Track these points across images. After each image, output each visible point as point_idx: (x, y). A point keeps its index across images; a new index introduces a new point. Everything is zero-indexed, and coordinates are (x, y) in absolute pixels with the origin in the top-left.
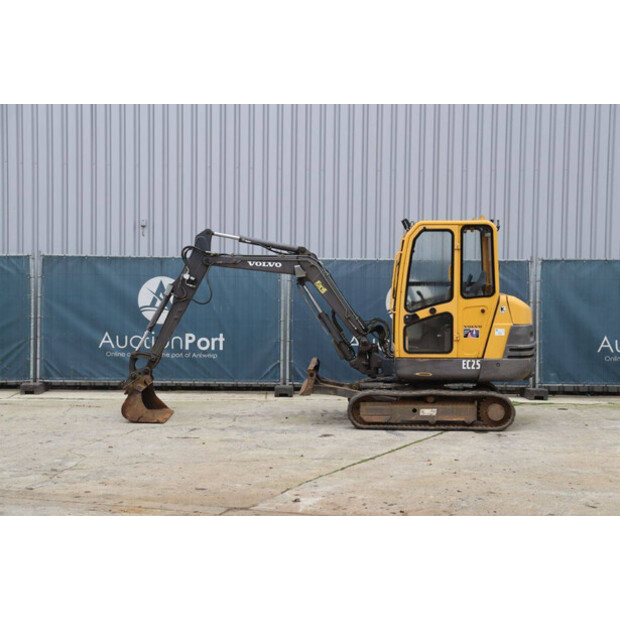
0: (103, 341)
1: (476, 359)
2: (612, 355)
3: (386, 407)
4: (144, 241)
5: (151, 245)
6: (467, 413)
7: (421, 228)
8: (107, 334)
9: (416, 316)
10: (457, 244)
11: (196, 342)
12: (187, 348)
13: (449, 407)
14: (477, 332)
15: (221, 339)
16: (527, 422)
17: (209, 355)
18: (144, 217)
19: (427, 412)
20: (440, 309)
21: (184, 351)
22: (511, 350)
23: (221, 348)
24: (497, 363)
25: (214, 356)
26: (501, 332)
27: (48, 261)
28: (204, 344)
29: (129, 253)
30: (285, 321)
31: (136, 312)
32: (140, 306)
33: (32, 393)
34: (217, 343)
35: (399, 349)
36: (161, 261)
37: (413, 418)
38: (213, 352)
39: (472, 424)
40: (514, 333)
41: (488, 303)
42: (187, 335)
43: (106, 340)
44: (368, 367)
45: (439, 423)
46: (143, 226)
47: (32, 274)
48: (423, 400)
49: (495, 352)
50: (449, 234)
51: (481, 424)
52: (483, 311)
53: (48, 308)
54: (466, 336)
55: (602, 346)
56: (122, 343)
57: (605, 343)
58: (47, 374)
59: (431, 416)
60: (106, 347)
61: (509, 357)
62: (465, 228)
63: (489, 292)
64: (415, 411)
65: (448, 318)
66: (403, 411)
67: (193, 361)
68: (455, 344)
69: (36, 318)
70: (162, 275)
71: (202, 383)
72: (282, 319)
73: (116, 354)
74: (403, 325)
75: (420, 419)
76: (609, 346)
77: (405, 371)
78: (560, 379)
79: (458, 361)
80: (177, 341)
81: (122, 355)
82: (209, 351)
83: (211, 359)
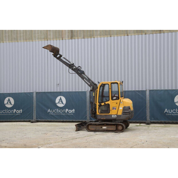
0: (48, 111)
1: (115, 115)
2: (168, 113)
3: (95, 126)
4: (58, 88)
5: (60, 89)
6: (114, 128)
7: (102, 84)
8: (49, 109)
9: (101, 104)
10: (110, 87)
11: (68, 111)
12: (66, 112)
13: (109, 126)
14: (116, 108)
15: (74, 110)
17: (71, 114)
18: (58, 82)
19: (104, 128)
20: (107, 103)
21: (66, 113)
22: (124, 112)
23: (74, 112)
24: (120, 116)
25: (72, 114)
26: (121, 108)
27: (37, 93)
28: (70, 111)
29: (55, 91)
30: (88, 106)
31: (55, 104)
32: (56, 103)
33: (33, 123)
34: (73, 111)
35: (98, 113)
36: (60, 92)
37: (101, 129)
38: (72, 113)
39: (115, 130)
40: (124, 108)
41: (118, 101)
42: (66, 109)
43: (49, 111)
44: (95, 117)
45: (107, 130)
46: (58, 85)
47: (34, 96)
48: (104, 125)
49: (120, 113)
50: (108, 85)
52: (117, 103)
53: (37, 104)
54: (113, 109)
55: (165, 111)
56: (52, 111)
57: (166, 110)
58: (37, 118)
59: (105, 129)
60: (49, 112)
61: (123, 114)
62: (112, 83)
63: (118, 98)
64: (101, 127)
65: (109, 105)
66: (98, 128)
67: (67, 115)
68: (110, 111)
69: (35, 106)
70: (61, 96)
71: (71, 120)
72: (87, 105)
73: (51, 114)
74: (98, 107)
75: (103, 130)
76: (167, 111)
77: (99, 118)
78: (155, 119)
79: (111, 115)
80: (64, 111)
81: (53, 114)
82: (71, 113)
83: (72, 115)
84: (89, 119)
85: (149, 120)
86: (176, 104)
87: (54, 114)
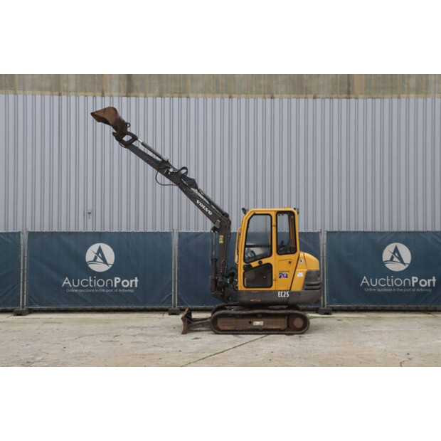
0: (65, 283)
1: (286, 291)
2: (369, 288)
3: (233, 320)
4: (90, 222)
5: (94, 224)
6: (281, 323)
7: (253, 213)
8: (67, 279)
9: (251, 266)
10: (274, 223)
11: (121, 283)
12: (115, 286)
13: (270, 320)
14: (287, 275)
15: (136, 280)
16: (318, 329)
17: (129, 290)
18: (90, 208)
19: (258, 323)
20: (265, 261)
21: (114, 288)
22: (307, 285)
23: (136, 286)
24: (299, 293)
25: (132, 291)
26: (300, 275)
27: (32, 235)
28: (125, 283)
29: (81, 229)
30: (175, 269)
31: (85, 265)
32: (87, 261)
33: (21, 315)
34: (134, 283)
35: (241, 286)
36: (100, 234)
37: (250, 327)
38: (131, 288)
39: (284, 330)
40: (309, 275)
41: (293, 257)
42: (116, 278)
43: (66, 282)
44: (223, 296)
45: (265, 330)
46: (89, 213)
47: (22, 243)
48: (256, 316)
49: (298, 286)
50: (269, 217)
51: (290, 330)
52: (290, 262)
53: (31, 263)
54: (280, 277)
55: (363, 282)
56: (76, 284)
57: (365, 280)
58: (30, 303)
59: (260, 326)
60: (66, 286)
61: (306, 289)
62: (279, 213)
63: (293, 251)
64: (250, 322)
65: (269, 266)
66: (243, 323)
67: (118, 293)
68: (274, 282)
69: (24, 270)
70: (100, 242)
71: (125, 307)
73: (73, 290)
74: (243, 271)
75: (253, 328)
76: (367, 282)
77: (244, 299)
78: (339, 302)
79: (276, 292)
80: (110, 282)
81: (76, 291)
82: (129, 288)
83: (130, 293)
84: (176, 303)
85: (326, 303)
86: (386, 265)
87: (81, 291)
